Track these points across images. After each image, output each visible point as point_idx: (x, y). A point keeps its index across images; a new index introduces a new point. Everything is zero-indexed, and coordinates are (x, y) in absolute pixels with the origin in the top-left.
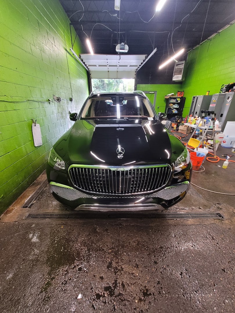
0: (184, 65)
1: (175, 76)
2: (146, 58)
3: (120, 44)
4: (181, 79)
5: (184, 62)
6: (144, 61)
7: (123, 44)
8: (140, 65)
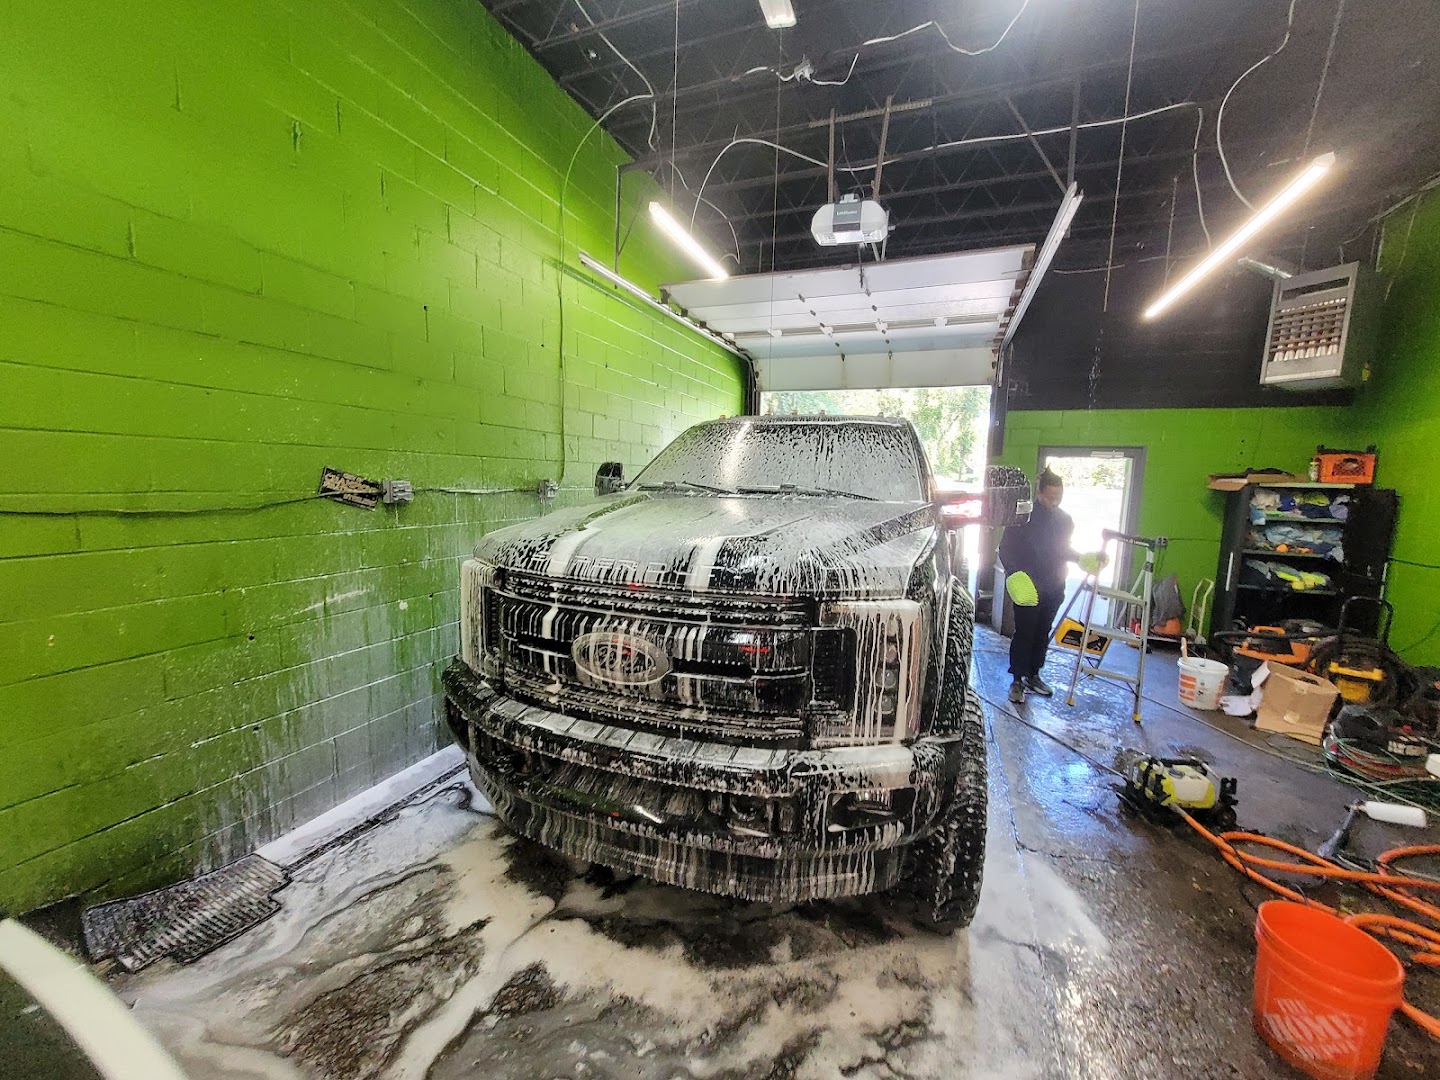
0: (1351, 285)
1: (1278, 356)
2: (1031, 261)
3: (836, 201)
4: (1335, 371)
5: (1350, 270)
6: (1022, 284)
7: (849, 198)
8: (1010, 313)
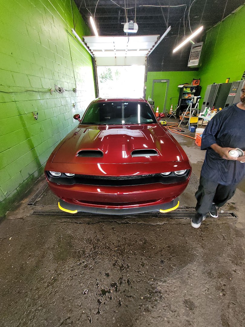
1: (191, 61)
2: (159, 39)
3: (129, 22)
4: (197, 64)
5: (202, 43)
6: (156, 43)
7: (132, 22)
8: (151, 49)
